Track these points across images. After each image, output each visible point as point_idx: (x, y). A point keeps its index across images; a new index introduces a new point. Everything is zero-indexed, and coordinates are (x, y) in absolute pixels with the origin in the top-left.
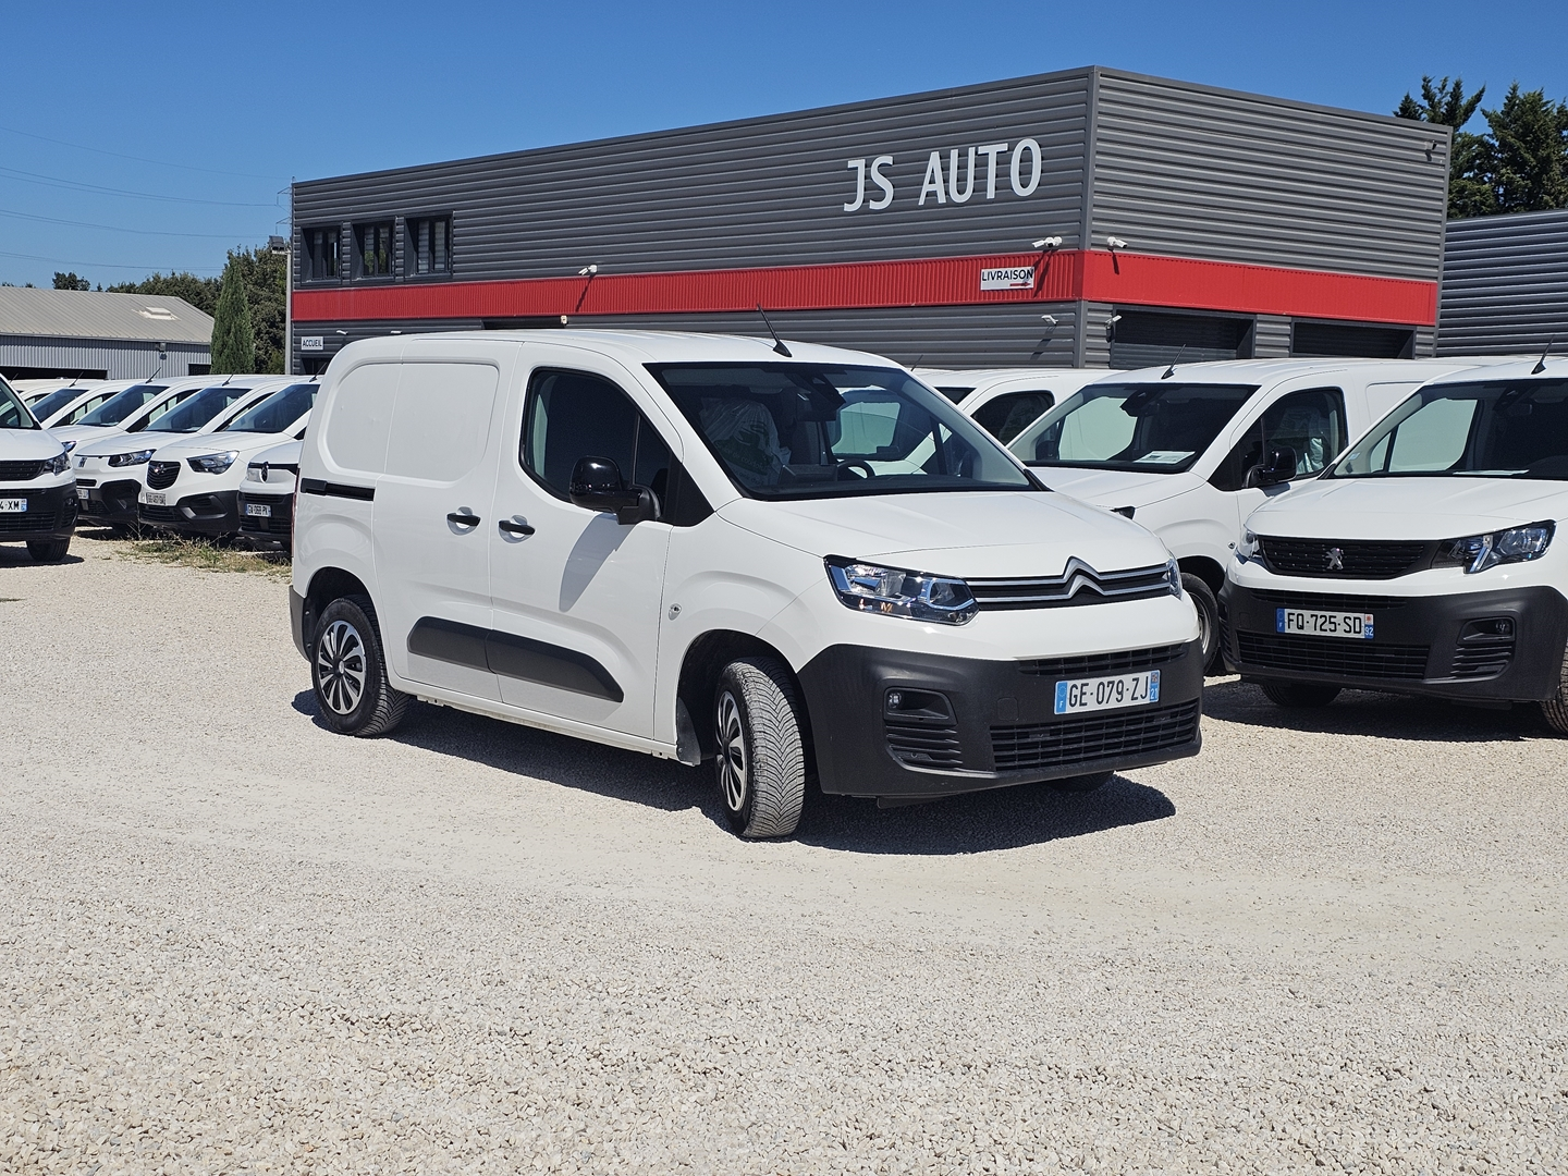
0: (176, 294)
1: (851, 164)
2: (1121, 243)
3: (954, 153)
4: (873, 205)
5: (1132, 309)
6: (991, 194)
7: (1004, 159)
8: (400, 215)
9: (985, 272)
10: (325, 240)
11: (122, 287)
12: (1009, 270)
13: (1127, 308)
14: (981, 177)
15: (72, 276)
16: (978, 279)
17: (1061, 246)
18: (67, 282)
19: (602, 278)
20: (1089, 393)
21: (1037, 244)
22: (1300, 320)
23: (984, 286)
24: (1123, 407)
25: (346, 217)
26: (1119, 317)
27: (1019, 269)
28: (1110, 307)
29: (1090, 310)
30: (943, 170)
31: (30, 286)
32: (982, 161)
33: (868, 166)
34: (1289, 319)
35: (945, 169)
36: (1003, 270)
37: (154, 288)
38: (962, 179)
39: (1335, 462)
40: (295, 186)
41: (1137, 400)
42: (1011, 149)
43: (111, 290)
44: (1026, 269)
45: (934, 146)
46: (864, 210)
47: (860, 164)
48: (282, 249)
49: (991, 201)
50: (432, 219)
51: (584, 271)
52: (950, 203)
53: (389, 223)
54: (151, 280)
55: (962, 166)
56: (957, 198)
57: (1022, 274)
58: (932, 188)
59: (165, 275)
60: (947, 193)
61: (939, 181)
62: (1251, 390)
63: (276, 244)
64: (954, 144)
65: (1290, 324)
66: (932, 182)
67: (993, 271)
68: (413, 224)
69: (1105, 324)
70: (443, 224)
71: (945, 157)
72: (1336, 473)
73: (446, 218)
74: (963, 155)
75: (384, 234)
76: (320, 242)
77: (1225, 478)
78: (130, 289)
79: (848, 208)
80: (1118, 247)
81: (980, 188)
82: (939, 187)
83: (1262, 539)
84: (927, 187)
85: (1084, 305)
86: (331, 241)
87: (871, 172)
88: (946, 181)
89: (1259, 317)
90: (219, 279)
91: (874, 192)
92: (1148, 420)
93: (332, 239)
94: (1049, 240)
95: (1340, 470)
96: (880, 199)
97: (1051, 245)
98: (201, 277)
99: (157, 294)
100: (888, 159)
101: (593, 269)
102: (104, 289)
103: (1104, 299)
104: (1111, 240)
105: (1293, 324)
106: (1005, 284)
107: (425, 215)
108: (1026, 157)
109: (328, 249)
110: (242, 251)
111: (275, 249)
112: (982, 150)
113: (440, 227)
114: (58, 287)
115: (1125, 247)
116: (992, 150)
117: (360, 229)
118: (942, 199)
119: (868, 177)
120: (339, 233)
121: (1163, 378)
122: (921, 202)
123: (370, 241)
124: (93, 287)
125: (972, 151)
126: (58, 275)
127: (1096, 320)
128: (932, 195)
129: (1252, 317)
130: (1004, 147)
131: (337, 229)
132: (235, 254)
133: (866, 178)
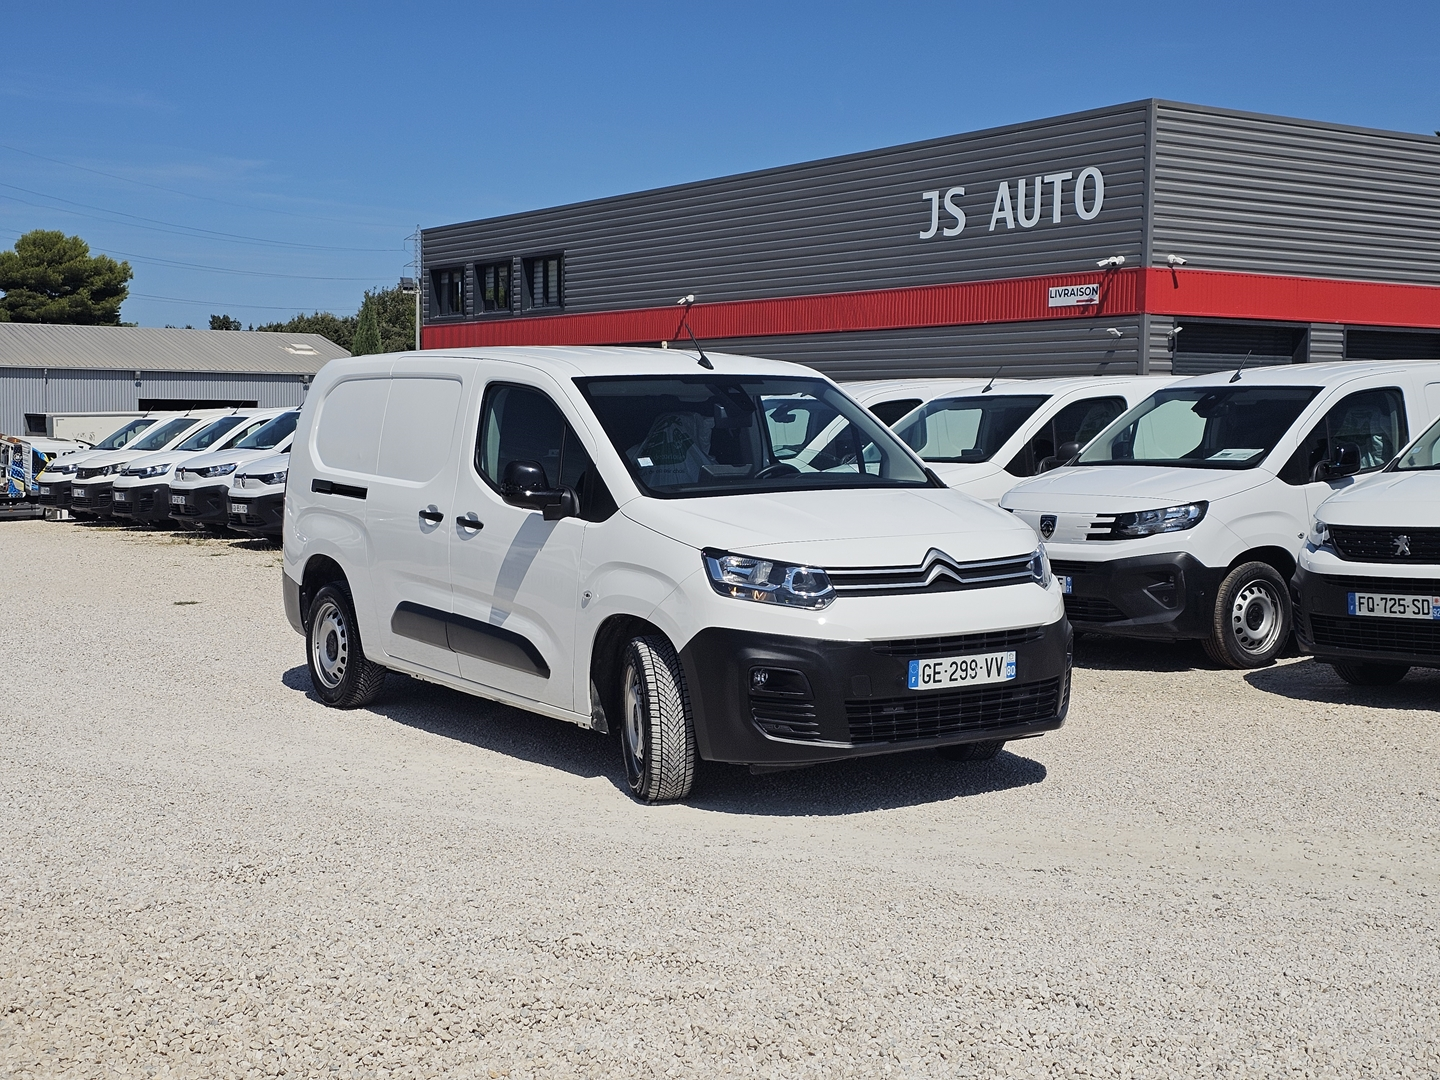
0: (317, 331)
1: (926, 196)
2: (1181, 260)
3: (1022, 183)
4: (947, 232)
5: (1192, 320)
6: (1057, 219)
7: (1068, 187)
8: (517, 253)
9: (1053, 290)
10: (451, 279)
11: (270, 327)
12: (1075, 288)
13: (1187, 320)
14: (1047, 204)
15: (229, 317)
16: (1046, 297)
17: (1124, 264)
18: (221, 324)
19: (698, 307)
20: (1161, 397)
21: (1101, 263)
22: (1352, 328)
23: (1052, 303)
24: (1194, 409)
25: (469, 258)
26: (1180, 329)
27: (1085, 286)
28: (1171, 319)
29: (1152, 323)
30: (1011, 198)
31: (189, 328)
32: (1048, 189)
33: (941, 197)
34: (1342, 327)
35: (1014, 197)
36: (1070, 288)
37: (299, 326)
38: (1029, 206)
39: (1399, 455)
40: (424, 232)
41: (1207, 402)
42: (1075, 177)
43: (261, 329)
44: (1091, 286)
45: (1003, 178)
46: (939, 237)
47: (934, 195)
48: (412, 289)
49: (1058, 226)
50: (546, 258)
51: (682, 301)
52: (1019, 229)
53: (507, 263)
54: (296, 319)
55: (1030, 195)
56: (1025, 224)
57: (1088, 291)
58: (1001, 215)
59: (309, 315)
60: (1016, 219)
61: (1009, 208)
62: (1315, 391)
63: (406, 284)
64: (1021, 175)
65: (1342, 331)
66: (1001, 209)
67: (1060, 288)
68: (529, 263)
69: (1167, 335)
70: (556, 262)
71: (1013, 187)
72: (1400, 466)
73: (558, 256)
74: (1030, 184)
75: (503, 273)
76: (447, 281)
77: (1293, 473)
78: (278, 328)
79: (923, 235)
80: (1177, 264)
81: (1047, 214)
82: (1008, 214)
83: (1332, 528)
84: (996, 215)
85: (1147, 318)
86: (456, 281)
87: (945, 206)
88: (1014, 208)
89: (1313, 326)
90: (355, 317)
91: (947, 220)
92: (1217, 421)
93: (457, 278)
94: (1113, 259)
95: (1404, 463)
96: (953, 227)
97: (1114, 264)
98: (339, 316)
99: (301, 332)
100: (960, 190)
101: (691, 298)
102: (255, 329)
103: (1166, 312)
104: (1171, 258)
105: (1346, 332)
106: (1072, 301)
107: (541, 254)
108: (1090, 184)
109: (453, 286)
110: (378, 291)
111: (405, 289)
112: (1048, 179)
113: (553, 265)
114: (214, 328)
115: (1184, 264)
116: (1057, 179)
117: (481, 269)
118: (1011, 225)
119: (941, 207)
120: (463, 273)
121: (1231, 382)
122: (992, 228)
123: (490, 280)
124: (245, 326)
125: (1038, 180)
126: (213, 317)
127: (1159, 332)
128: (1001, 221)
129: (1305, 326)
130: (1068, 175)
131: (460, 269)
132: (371, 294)
133: (939, 208)
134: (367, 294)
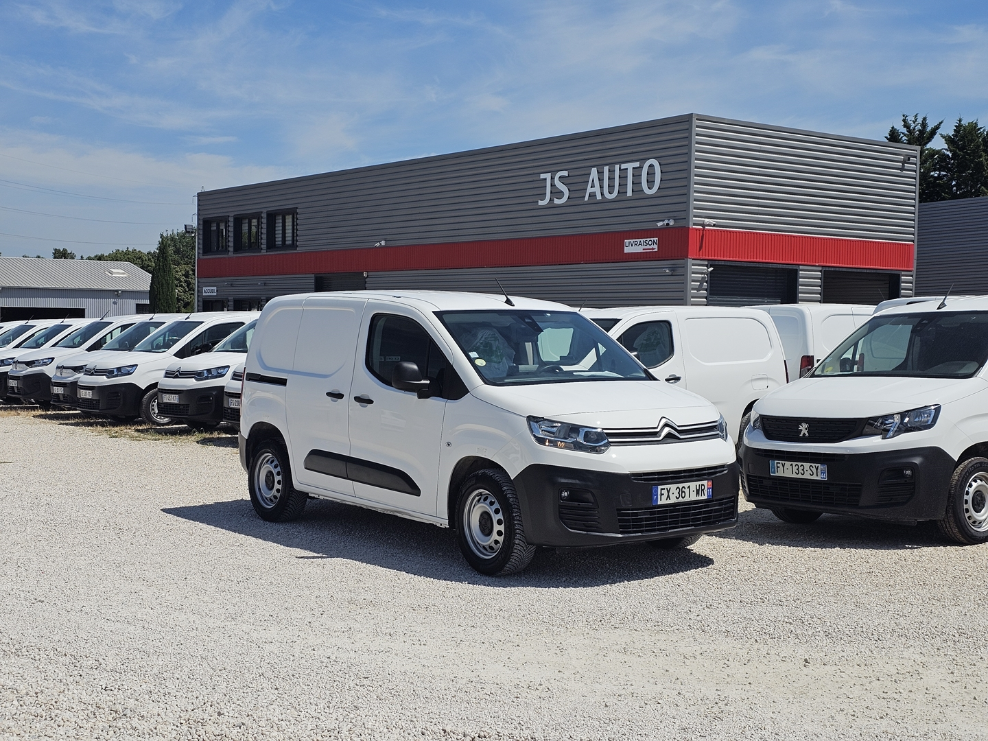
0: (128, 260)
1: (542, 176)
2: (712, 223)
3: (606, 169)
4: (557, 201)
5: (720, 263)
6: (629, 194)
7: (637, 172)
8: (265, 208)
9: (627, 241)
10: (218, 226)
11: (96, 256)
12: (642, 240)
13: (717, 263)
14: (623, 185)
15: (65, 250)
16: (622, 246)
17: (674, 226)
18: (61, 254)
19: (389, 248)
21: (660, 224)
22: (827, 269)
23: (627, 250)
25: (231, 214)
26: (712, 269)
27: (648, 239)
28: (706, 263)
29: (694, 265)
30: (599, 180)
31: (39, 257)
32: (623, 177)
33: (552, 178)
35: (601, 180)
36: (638, 240)
37: (116, 257)
38: (611, 187)
40: (199, 194)
42: (641, 167)
43: (89, 258)
44: (652, 239)
45: (593, 166)
46: (551, 205)
47: (548, 176)
48: (192, 233)
49: (630, 199)
50: (284, 213)
51: (378, 244)
52: (605, 201)
53: (258, 216)
54: (115, 251)
55: (611, 179)
56: (609, 196)
57: (650, 243)
58: (593, 190)
59: (123, 249)
60: (602, 194)
61: (597, 186)
63: (188, 229)
64: (605, 164)
65: (821, 271)
66: (593, 186)
67: (632, 241)
68: (272, 216)
69: (703, 273)
70: (291, 216)
71: (600, 173)
73: (293, 212)
74: (611, 171)
75: (254, 222)
76: (215, 228)
78: (100, 258)
79: (541, 203)
80: (710, 225)
81: (623, 191)
82: (597, 189)
84: (589, 190)
85: (690, 261)
86: (221, 228)
87: (555, 182)
88: (601, 187)
89: (801, 267)
90: (156, 251)
91: (557, 193)
93: (222, 227)
94: (666, 222)
96: (560, 198)
97: (667, 225)
99: (118, 261)
100: (565, 173)
101: (383, 243)
102: (85, 259)
103: (702, 258)
104: (706, 221)
105: (823, 272)
106: (639, 249)
107: (281, 210)
108: (651, 173)
109: (219, 231)
110: (170, 233)
111: (188, 232)
112: (623, 166)
113: (289, 219)
114: (56, 259)
115: (715, 225)
116: (630, 167)
117: (238, 220)
118: (599, 197)
119: (553, 185)
120: (226, 224)
122: (586, 199)
123: (245, 228)
124: (78, 257)
125: (617, 167)
126: (55, 250)
127: (697, 271)
128: (592, 195)
129: (795, 267)
130: (637, 164)
131: (225, 220)
132: (165, 235)
133: (551, 186)
134: (162, 236)
